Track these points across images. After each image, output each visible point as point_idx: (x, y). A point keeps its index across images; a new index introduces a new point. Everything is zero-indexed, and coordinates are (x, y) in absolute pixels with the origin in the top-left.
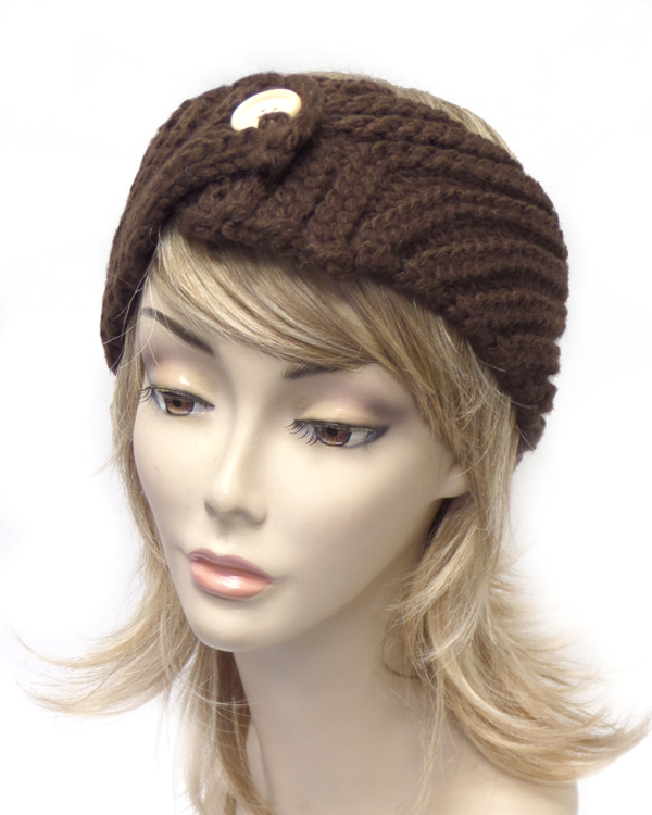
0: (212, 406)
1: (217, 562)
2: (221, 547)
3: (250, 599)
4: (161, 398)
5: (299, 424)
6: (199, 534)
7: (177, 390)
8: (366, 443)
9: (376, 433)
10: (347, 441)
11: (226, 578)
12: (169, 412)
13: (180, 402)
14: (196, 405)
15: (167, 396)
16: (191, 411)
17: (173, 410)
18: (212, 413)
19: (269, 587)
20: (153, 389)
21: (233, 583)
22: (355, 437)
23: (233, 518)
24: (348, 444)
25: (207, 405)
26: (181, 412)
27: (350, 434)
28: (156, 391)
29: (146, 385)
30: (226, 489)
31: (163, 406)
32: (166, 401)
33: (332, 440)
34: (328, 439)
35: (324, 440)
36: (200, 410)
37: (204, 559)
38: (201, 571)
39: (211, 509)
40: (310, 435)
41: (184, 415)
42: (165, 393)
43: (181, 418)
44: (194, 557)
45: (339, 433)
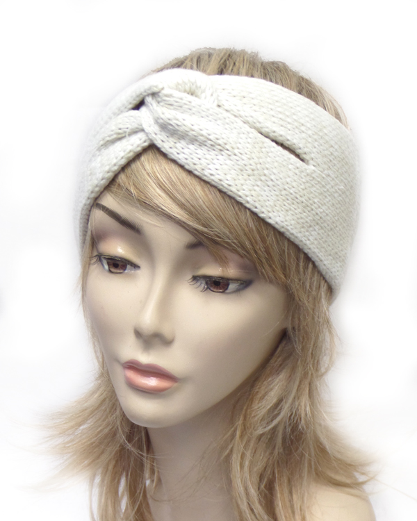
0: (139, 267)
1: (140, 368)
2: (145, 359)
3: (164, 393)
4: (105, 262)
5: (195, 278)
6: (131, 350)
7: (116, 257)
8: (237, 291)
9: (245, 284)
10: (227, 289)
11: (148, 379)
12: (110, 271)
13: (117, 265)
14: (128, 266)
15: (109, 261)
16: (125, 270)
17: (113, 270)
18: (138, 272)
19: (176, 385)
20: (100, 256)
21: (152, 382)
22: (232, 287)
23: (152, 339)
24: (227, 291)
25: (136, 266)
26: (119, 271)
27: (228, 285)
28: (102, 257)
29: (95, 253)
30: (148, 319)
31: (106, 267)
32: (109, 264)
33: (217, 289)
34: (214, 288)
35: (212, 289)
36: (131, 270)
37: (133, 366)
38: (131, 374)
39: (138, 334)
40: (203, 285)
41: (120, 273)
42: (107, 259)
43: (118, 275)
44: (127, 365)
45: (221, 284)
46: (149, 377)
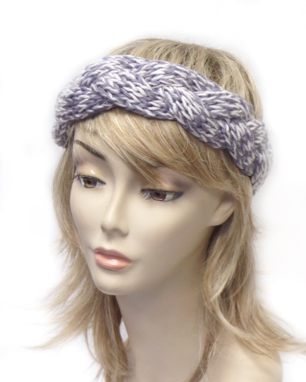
0: (105, 183)
1: (107, 253)
2: (108, 246)
3: (121, 270)
4: (82, 180)
5: (143, 191)
6: (99, 241)
7: (89, 176)
8: (174, 199)
9: (178, 195)
10: (164, 198)
12: (86, 186)
13: (90, 182)
14: (98, 183)
16: (95, 185)
17: (87, 185)
18: (105, 187)
19: (130, 265)
20: (79, 176)
21: (114, 263)
22: (168, 196)
23: (113, 233)
24: (165, 200)
25: (103, 183)
26: (91, 186)
27: (166, 195)
29: (76, 174)
30: (110, 219)
31: (83, 183)
32: (85, 181)
33: (158, 198)
35: (155, 198)
36: (99, 185)
37: (101, 252)
38: (100, 258)
39: (104, 229)
40: (148, 196)
42: (84, 178)
43: (91, 189)
44: (96, 251)
45: (161, 195)
46: (112, 259)
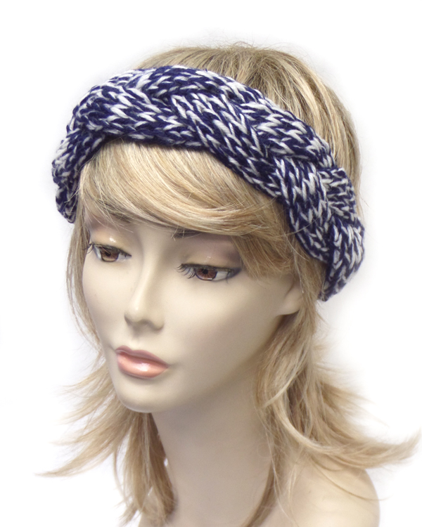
0: (130, 256)
1: (133, 355)
2: (135, 345)
3: (155, 378)
4: (98, 251)
5: (184, 266)
6: (122, 337)
7: (108, 246)
8: (227, 278)
9: (233, 272)
10: (214, 277)
11: (139, 365)
12: (103, 260)
13: (110, 254)
14: (120, 256)
15: (102, 250)
16: (117, 259)
17: (105, 258)
18: (130, 260)
19: (166, 370)
20: (93, 244)
21: (144, 368)
22: (220, 275)
23: (142, 326)
24: (216, 279)
26: (111, 260)
27: (216, 273)
28: (95, 246)
29: (90, 243)
30: (137, 307)
31: (99, 256)
32: (101, 253)
33: (205, 277)
34: (203, 276)
35: (200, 277)
36: (123, 258)
37: (125, 352)
38: (124, 361)
39: (128, 321)
40: (190, 273)
41: (112, 261)
42: (100, 248)
43: (111, 264)
44: (119, 351)
45: (209, 272)
46: (140, 363)
